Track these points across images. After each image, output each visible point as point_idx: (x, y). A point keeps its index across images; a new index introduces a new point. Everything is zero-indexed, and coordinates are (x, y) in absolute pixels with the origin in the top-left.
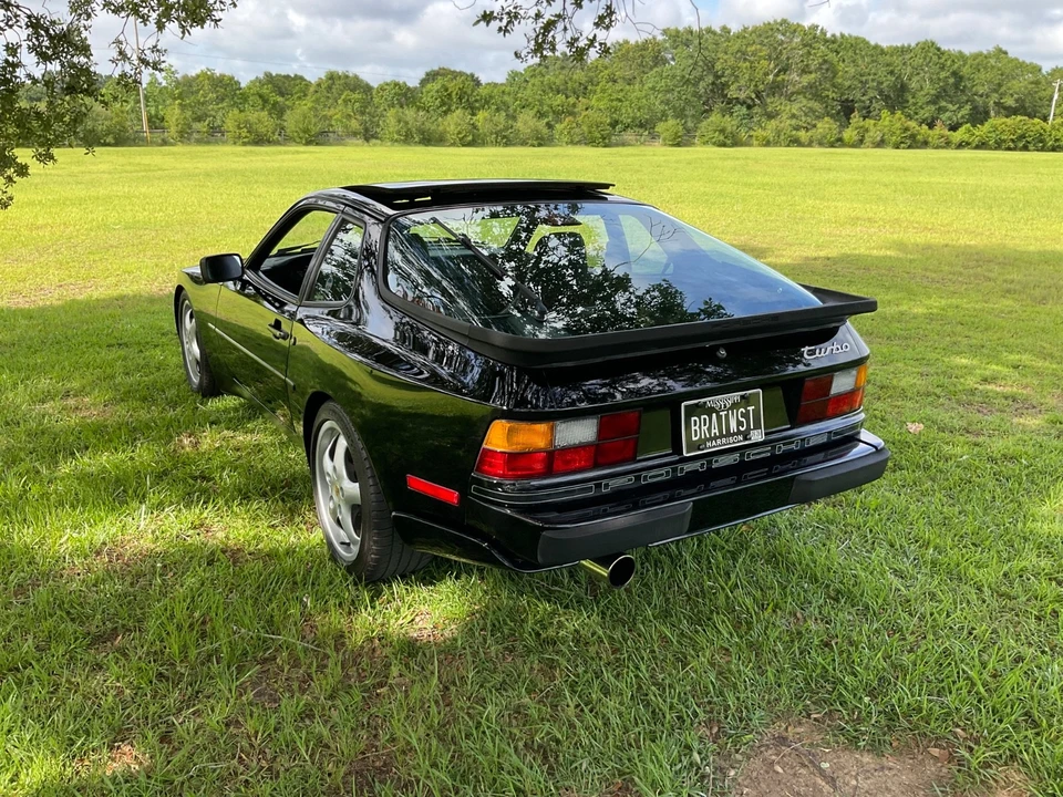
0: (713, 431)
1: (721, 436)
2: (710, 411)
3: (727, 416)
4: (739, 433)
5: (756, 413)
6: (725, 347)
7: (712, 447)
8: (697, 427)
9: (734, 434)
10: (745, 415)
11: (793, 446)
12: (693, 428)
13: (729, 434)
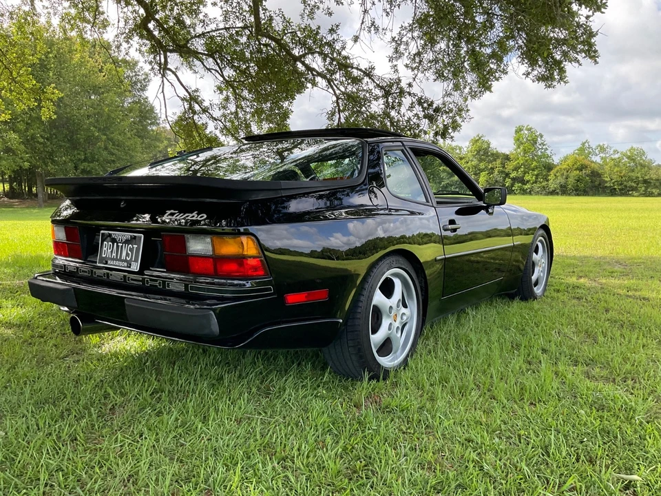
0: (113, 254)
1: (116, 260)
2: (114, 241)
3: (122, 246)
4: (125, 261)
5: (138, 249)
6: (126, 201)
7: (111, 264)
8: (106, 249)
9: (123, 261)
10: (131, 250)
11: (157, 284)
12: (104, 249)
13: (120, 260)
